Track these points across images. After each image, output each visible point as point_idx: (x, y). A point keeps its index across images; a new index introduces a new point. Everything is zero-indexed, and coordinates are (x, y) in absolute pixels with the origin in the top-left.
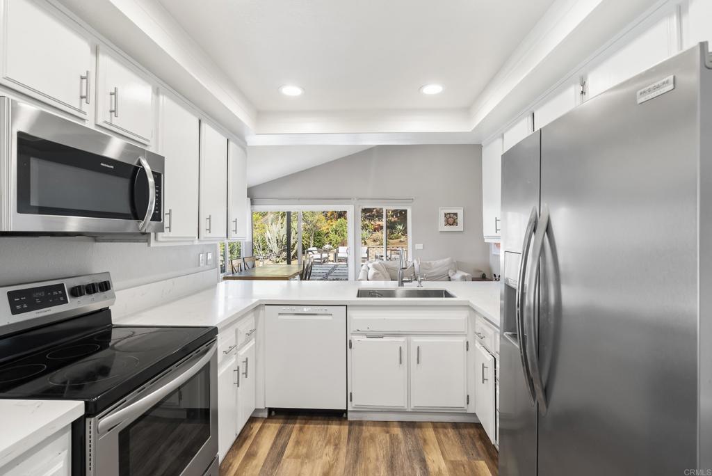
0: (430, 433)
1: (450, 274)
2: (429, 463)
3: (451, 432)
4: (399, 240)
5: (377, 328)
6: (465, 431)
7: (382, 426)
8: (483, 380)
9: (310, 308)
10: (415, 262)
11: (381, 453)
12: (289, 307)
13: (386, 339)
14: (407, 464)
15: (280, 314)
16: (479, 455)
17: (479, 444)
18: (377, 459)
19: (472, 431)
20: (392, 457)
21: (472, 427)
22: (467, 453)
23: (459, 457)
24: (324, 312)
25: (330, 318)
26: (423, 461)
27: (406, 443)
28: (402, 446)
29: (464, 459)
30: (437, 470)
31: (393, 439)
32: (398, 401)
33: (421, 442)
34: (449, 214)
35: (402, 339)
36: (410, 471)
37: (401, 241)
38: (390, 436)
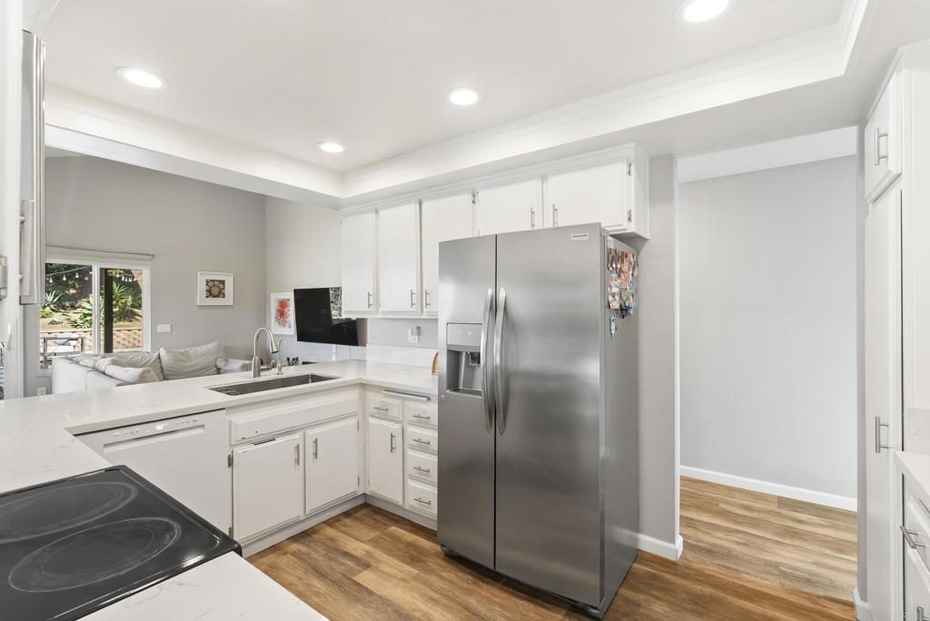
0: (330, 532)
1: (220, 364)
2: (353, 552)
3: (348, 521)
4: (49, 320)
5: (266, 430)
6: (359, 514)
7: (274, 552)
8: (392, 448)
9: (166, 423)
10: (163, 352)
11: (300, 573)
12: (125, 430)
13: (279, 441)
14: (334, 565)
15: (105, 445)
16: (385, 524)
17: (378, 517)
18: (301, 579)
19: (364, 511)
20: (314, 568)
21: (361, 509)
22: (376, 528)
23: (374, 534)
24: (191, 424)
25: (200, 431)
26: (346, 554)
27: (316, 551)
28: (314, 555)
29: (377, 533)
30: (364, 553)
31: (297, 555)
32: (295, 512)
33: (328, 542)
34: (213, 281)
35: (297, 436)
36: (342, 567)
37: (52, 323)
38: (292, 554)
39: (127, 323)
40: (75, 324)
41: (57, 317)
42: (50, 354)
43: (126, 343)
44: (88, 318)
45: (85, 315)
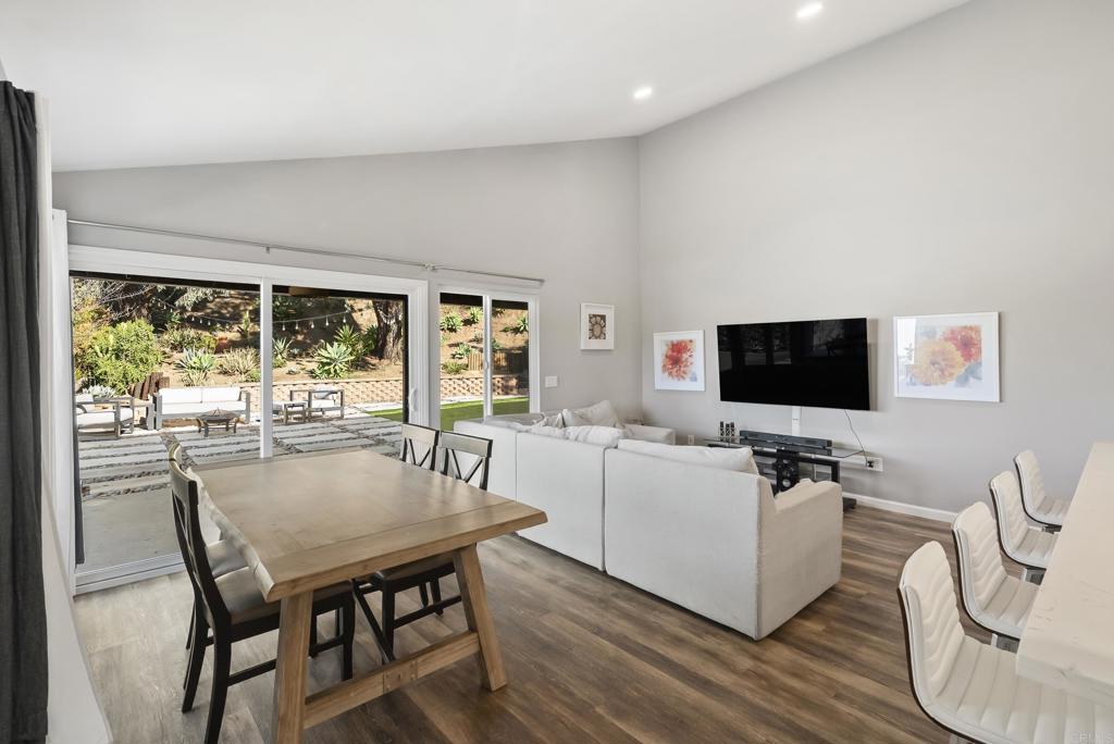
4: (284, 370)
34: (595, 316)
39: (361, 373)
40: (312, 373)
41: (292, 366)
42: (317, 410)
43: (365, 396)
44: (327, 368)
45: (324, 364)
